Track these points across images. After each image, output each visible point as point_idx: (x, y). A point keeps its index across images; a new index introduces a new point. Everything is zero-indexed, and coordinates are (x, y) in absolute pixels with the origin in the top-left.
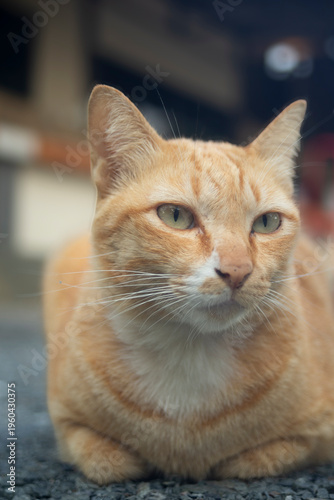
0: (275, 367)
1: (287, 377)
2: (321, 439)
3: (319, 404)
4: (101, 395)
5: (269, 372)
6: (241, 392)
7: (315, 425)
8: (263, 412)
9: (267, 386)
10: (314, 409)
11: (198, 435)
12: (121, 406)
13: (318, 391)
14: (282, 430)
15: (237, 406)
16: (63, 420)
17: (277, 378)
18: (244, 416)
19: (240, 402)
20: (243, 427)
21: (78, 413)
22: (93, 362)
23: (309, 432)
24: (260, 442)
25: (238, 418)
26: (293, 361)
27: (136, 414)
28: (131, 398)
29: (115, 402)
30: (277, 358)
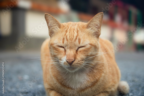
0: (98, 76)
1: (102, 78)
2: (112, 91)
3: (111, 83)
4: (56, 83)
5: (97, 78)
6: (90, 83)
7: (110, 88)
8: (96, 87)
9: (97, 81)
10: (110, 85)
11: (80, 93)
12: (62, 86)
13: (111, 80)
14: (102, 90)
15: (89, 86)
16: (48, 89)
17: (99, 79)
18: (92, 89)
19: (90, 85)
20: (92, 91)
21: (52, 87)
22: (54, 75)
23: (108, 90)
24: (97, 93)
25: (90, 89)
26: (103, 74)
27: (65, 88)
28: (64, 84)
29: (60, 85)
30: (99, 74)
